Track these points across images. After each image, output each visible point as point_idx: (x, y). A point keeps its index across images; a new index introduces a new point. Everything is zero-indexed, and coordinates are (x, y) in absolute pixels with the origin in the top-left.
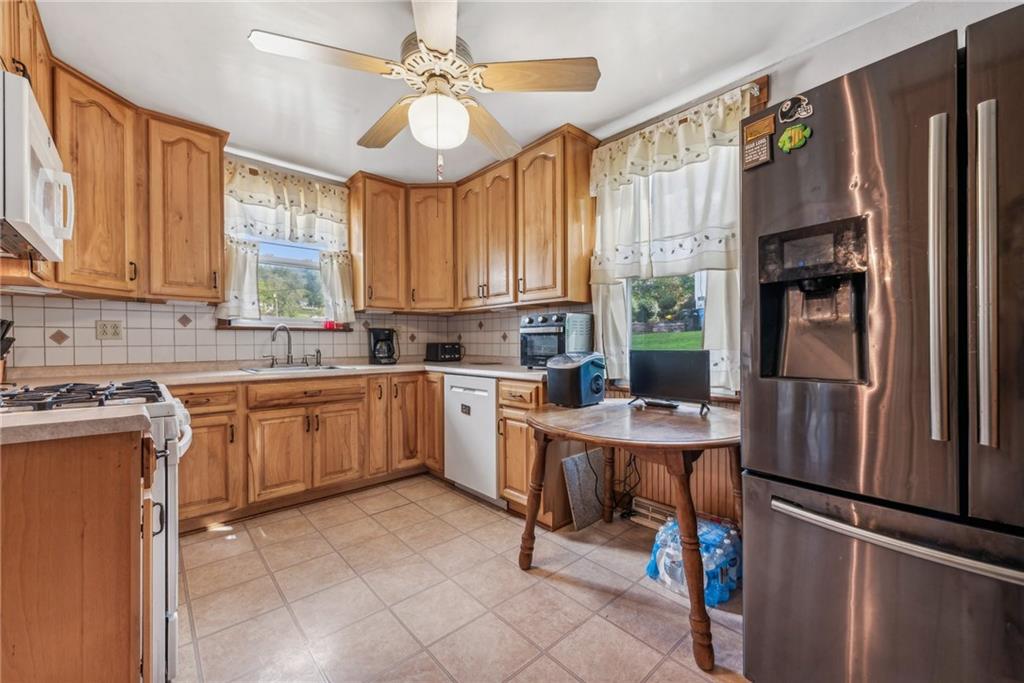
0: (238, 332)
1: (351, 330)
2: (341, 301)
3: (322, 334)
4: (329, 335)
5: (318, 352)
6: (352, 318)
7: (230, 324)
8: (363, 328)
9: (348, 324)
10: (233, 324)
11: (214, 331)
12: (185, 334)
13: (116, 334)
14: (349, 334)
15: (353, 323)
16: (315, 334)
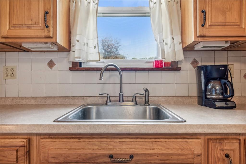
0: (86, 73)
1: (179, 69)
2: (169, 40)
3: (152, 73)
4: (158, 74)
5: (147, 90)
6: (180, 56)
7: (80, 66)
8: (191, 67)
9: (176, 63)
10: (84, 66)
11: (69, 72)
12: (51, 75)
13: (13, 75)
14: (177, 73)
15: (181, 61)
16: (146, 73)
